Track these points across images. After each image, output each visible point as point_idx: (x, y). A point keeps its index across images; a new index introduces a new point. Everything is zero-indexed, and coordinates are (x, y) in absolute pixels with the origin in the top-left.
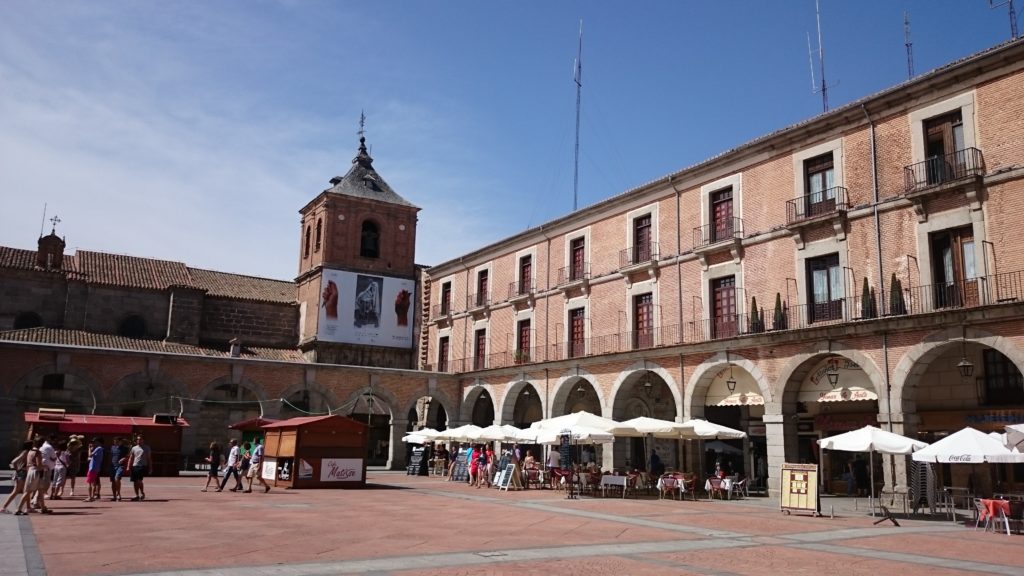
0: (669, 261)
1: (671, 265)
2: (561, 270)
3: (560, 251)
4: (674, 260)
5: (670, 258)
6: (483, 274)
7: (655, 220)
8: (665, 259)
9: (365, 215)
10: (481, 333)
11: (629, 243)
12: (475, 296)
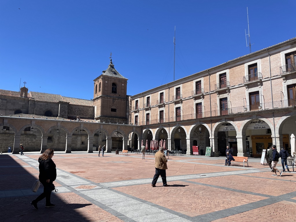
0: (207, 94)
1: (207, 95)
2: (173, 96)
3: (173, 91)
4: (209, 93)
5: (207, 93)
6: (148, 98)
7: (202, 82)
8: (206, 93)
9: (113, 81)
10: (148, 114)
11: (194, 89)
12: (146, 104)
